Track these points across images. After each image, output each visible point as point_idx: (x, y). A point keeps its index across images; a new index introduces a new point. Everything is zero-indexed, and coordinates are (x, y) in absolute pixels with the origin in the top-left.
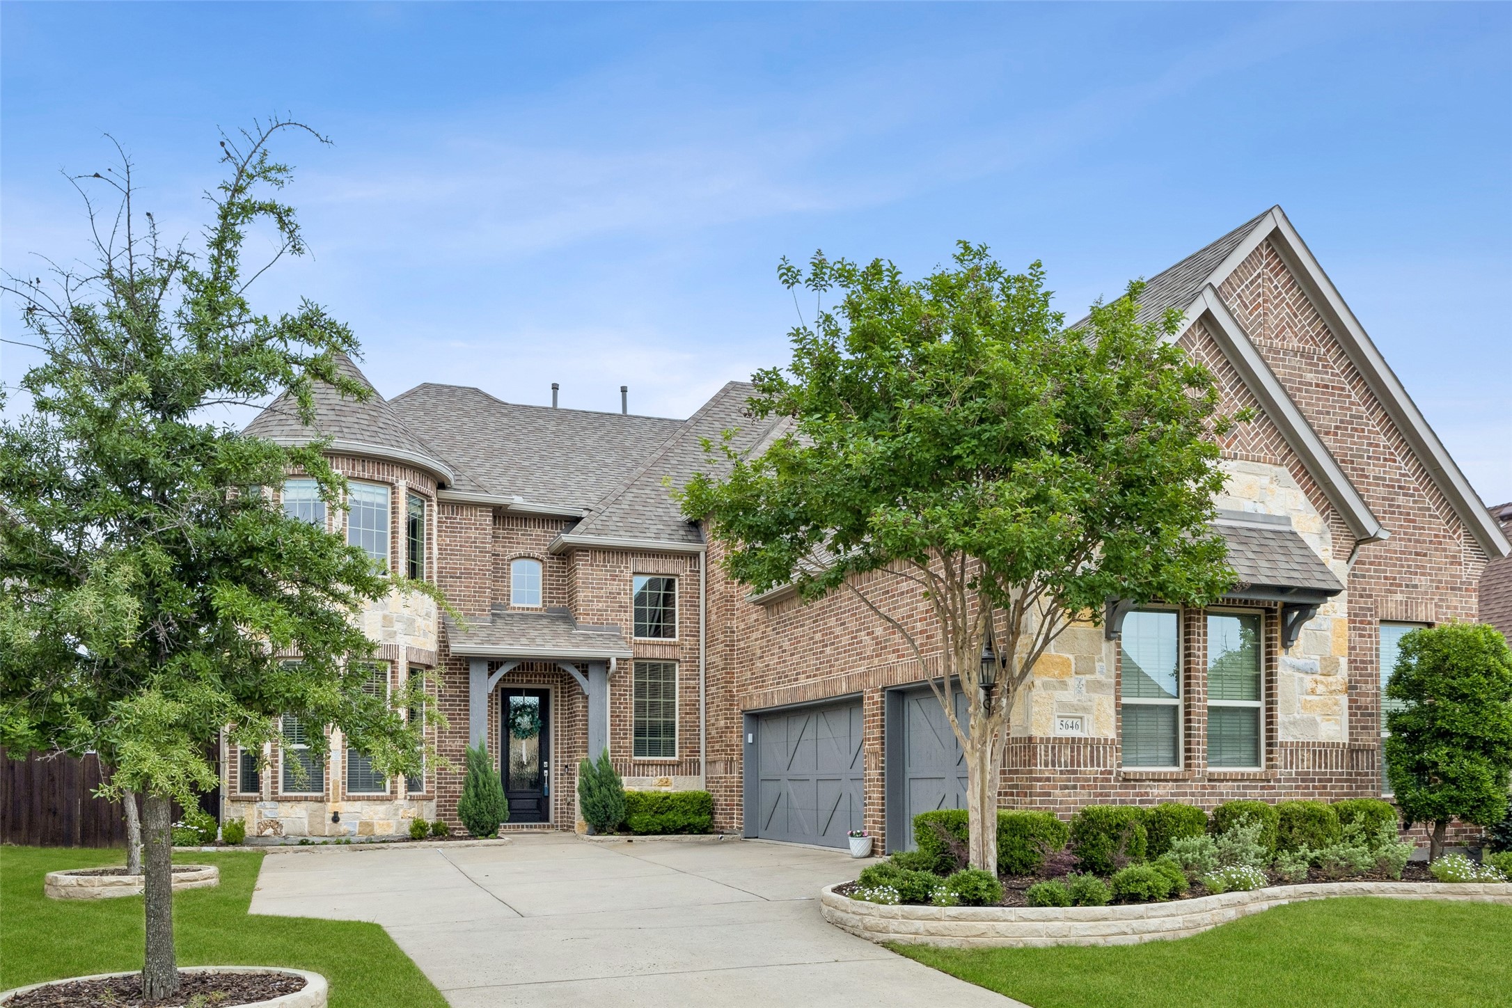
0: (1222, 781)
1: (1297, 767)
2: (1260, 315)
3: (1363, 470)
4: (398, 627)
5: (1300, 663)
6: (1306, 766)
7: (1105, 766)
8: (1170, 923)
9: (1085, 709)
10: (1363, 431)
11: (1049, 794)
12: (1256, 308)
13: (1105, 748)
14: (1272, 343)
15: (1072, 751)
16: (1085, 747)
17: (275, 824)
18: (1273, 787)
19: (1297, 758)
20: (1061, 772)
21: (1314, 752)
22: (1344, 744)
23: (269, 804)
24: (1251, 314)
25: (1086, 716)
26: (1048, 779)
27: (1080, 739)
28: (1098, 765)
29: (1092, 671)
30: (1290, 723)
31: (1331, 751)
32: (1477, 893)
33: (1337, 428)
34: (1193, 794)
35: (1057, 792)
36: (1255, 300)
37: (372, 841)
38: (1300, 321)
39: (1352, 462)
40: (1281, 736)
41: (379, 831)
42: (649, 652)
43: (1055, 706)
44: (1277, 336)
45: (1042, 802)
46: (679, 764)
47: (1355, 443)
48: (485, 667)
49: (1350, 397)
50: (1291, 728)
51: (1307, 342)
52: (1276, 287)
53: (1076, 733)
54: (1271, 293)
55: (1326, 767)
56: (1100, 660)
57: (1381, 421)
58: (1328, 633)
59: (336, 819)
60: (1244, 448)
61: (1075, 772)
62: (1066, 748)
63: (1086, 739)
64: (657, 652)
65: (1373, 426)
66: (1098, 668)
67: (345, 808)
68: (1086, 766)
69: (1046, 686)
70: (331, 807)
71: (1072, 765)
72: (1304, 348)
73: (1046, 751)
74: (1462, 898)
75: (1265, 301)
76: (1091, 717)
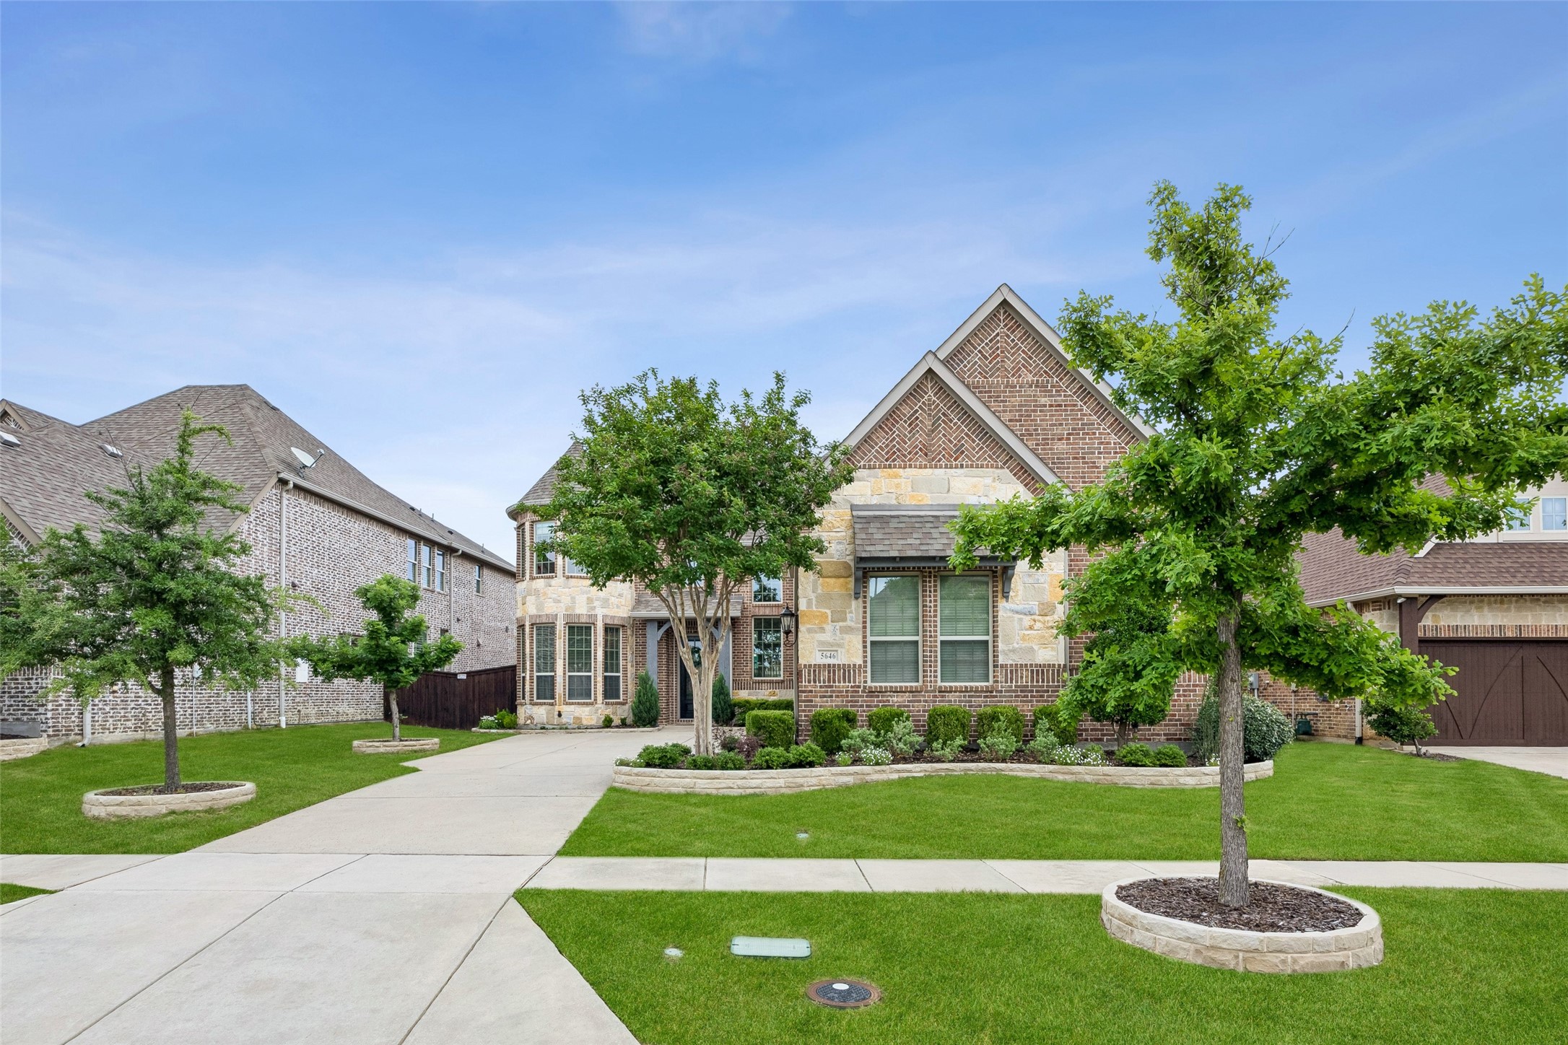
0: (951, 692)
1: (1017, 682)
2: (998, 362)
3: (1094, 463)
4: (596, 603)
5: (1020, 608)
6: (1025, 680)
7: (854, 682)
8: (770, 783)
9: (839, 645)
10: (1094, 434)
11: (811, 701)
12: (994, 358)
13: (854, 671)
14: (1008, 382)
15: (829, 672)
16: (839, 670)
17: (531, 718)
18: (996, 697)
19: (1017, 676)
20: (821, 687)
21: (1032, 671)
22: (1059, 665)
23: (529, 707)
24: (990, 363)
25: (839, 650)
26: (811, 691)
27: (834, 665)
28: (849, 682)
29: (844, 620)
30: (1010, 651)
31: (1048, 671)
32: (1080, 773)
33: (1069, 434)
34: (926, 701)
35: (818, 699)
36: (994, 352)
37: (580, 728)
38: (1035, 362)
39: (1084, 458)
40: (1001, 660)
41: (585, 722)
42: (762, 612)
43: (816, 643)
44: (1013, 375)
45: (805, 706)
46: (782, 682)
47: (1087, 444)
48: (656, 625)
49: (1082, 410)
50: (1011, 654)
51: (1041, 375)
52: (1013, 341)
53: (832, 661)
54: (1008, 344)
55: (1043, 681)
56: (851, 612)
57: (1112, 424)
58: (1046, 585)
59: (560, 715)
60: (970, 459)
61: (832, 687)
62: (824, 671)
63: (839, 665)
64: (768, 612)
65: (1104, 429)
66: (848, 618)
67: (564, 709)
68: (839, 682)
69: (809, 631)
70: (557, 708)
71: (829, 681)
72: (1038, 381)
73: (809, 673)
74: (1067, 777)
75: (1002, 352)
76: (843, 650)
